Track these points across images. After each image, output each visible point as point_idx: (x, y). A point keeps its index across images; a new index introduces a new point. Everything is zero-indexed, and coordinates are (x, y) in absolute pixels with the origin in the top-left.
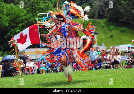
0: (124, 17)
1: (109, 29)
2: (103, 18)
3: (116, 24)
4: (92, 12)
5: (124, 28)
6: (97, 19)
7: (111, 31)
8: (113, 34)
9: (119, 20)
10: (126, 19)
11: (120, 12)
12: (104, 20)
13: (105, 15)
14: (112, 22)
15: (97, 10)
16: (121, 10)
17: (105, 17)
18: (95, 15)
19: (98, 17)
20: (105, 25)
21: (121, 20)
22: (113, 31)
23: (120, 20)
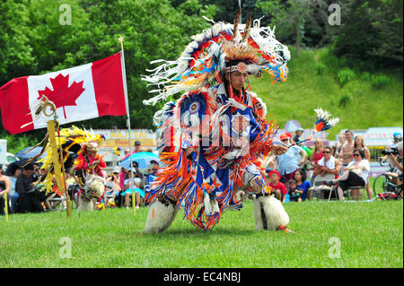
0: (385, 45)
1: (335, 78)
2: (321, 44)
3: (359, 65)
4: (288, 26)
5: (383, 78)
6: (301, 46)
7: (342, 86)
8: (349, 94)
9: (369, 52)
10: (388, 51)
11: (371, 27)
12: (325, 50)
13: (325, 34)
14: (348, 58)
15: (304, 21)
16: (374, 21)
17: (327, 43)
18: (295, 35)
19: (304, 41)
20: (324, 66)
21: (375, 52)
22: (350, 84)
23: (371, 50)
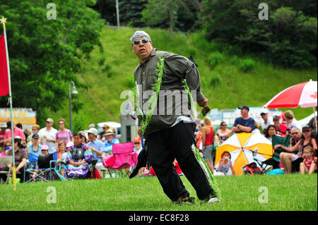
0: (252, 31)
1: (206, 61)
2: (193, 28)
3: (228, 49)
4: (162, 12)
5: (249, 61)
6: (174, 30)
7: (212, 68)
8: (219, 76)
9: (237, 37)
10: (254, 36)
11: (239, 13)
12: (196, 36)
13: (197, 19)
14: (217, 42)
15: (177, 6)
16: (241, 8)
17: (199, 27)
18: (168, 19)
19: (177, 26)
20: (195, 49)
21: (241, 38)
22: (219, 67)
23: (239, 37)
